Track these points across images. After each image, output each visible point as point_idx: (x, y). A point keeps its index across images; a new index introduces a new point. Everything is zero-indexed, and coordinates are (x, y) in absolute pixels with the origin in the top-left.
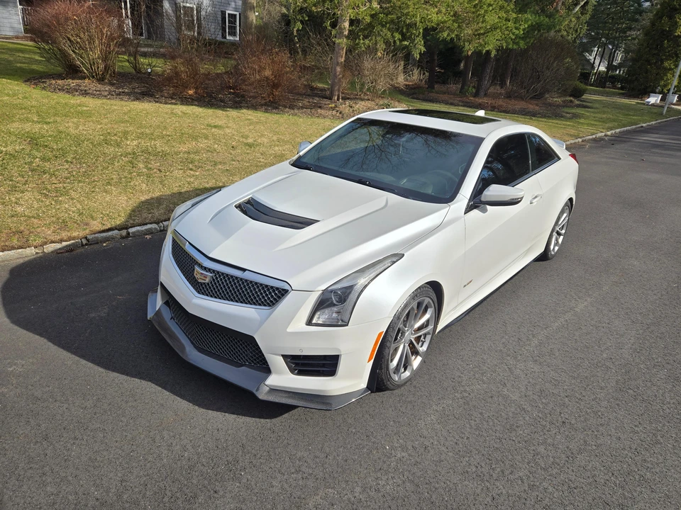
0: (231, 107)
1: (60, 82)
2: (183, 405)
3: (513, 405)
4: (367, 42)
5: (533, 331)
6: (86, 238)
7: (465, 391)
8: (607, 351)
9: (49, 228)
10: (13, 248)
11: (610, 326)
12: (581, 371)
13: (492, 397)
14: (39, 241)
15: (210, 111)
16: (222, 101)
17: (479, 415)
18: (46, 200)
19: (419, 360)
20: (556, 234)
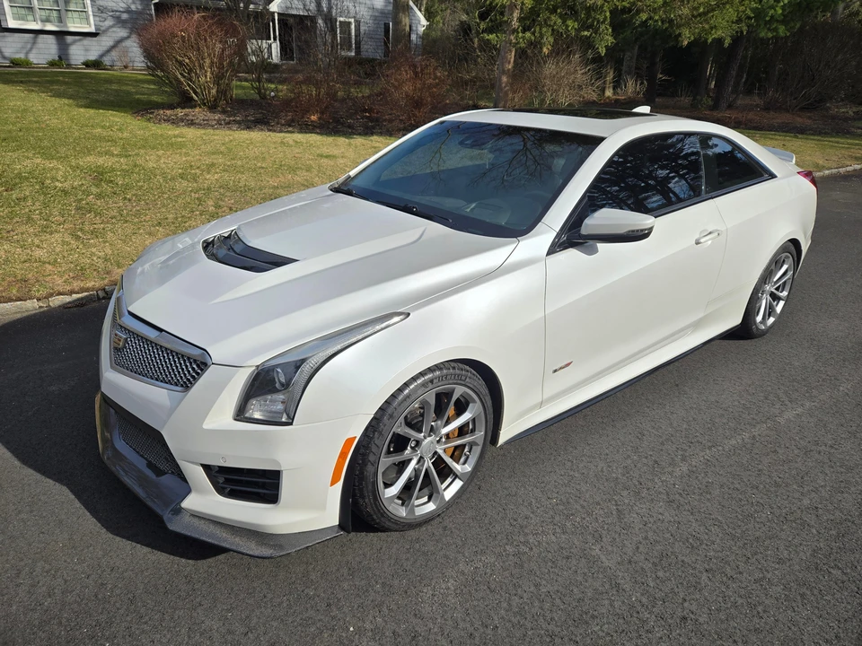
0: (360, 134)
1: (168, 112)
2: (90, 523)
3: (601, 576)
4: (528, 34)
5: (685, 450)
6: (104, 289)
7: (526, 543)
8: (813, 495)
9: (61, 277)
10: (10, 300)
11: (833, 451)
12: (751, 526)
13: (568, 558)
14: (43, 292)
15: (330, 139)
16: (350, 126)
17: (532, 589)
18: (74, 243)
19: (458, 484)
20: (769, 298)
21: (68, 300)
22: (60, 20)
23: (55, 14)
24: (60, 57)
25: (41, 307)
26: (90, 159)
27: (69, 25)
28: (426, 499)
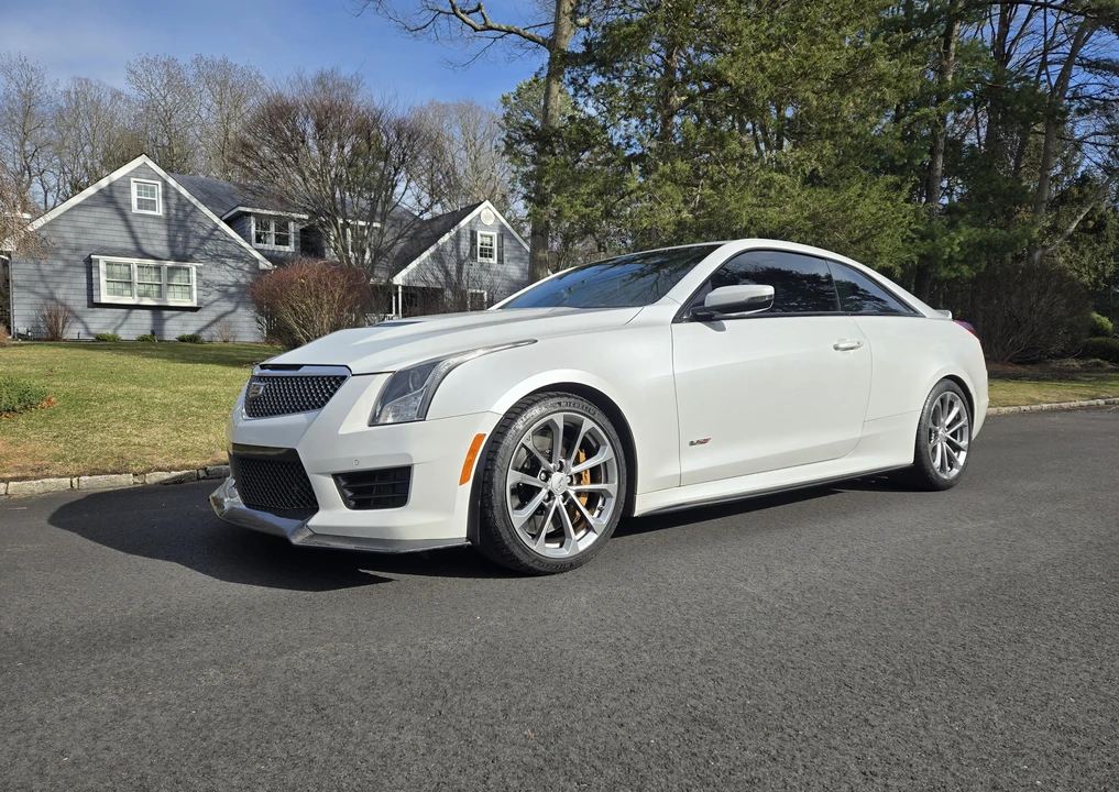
6: (205, 469)
14: (140, 468)
18: (175, 434)
19: (592, 538)
20: (945, 444)
21: (166, 477)
22: (160, 294)
23: (155, 288)
24: (153, 333)
25: (135, 483)
26: (192, 387)
27: (169, 299)
28: (558, 545)
